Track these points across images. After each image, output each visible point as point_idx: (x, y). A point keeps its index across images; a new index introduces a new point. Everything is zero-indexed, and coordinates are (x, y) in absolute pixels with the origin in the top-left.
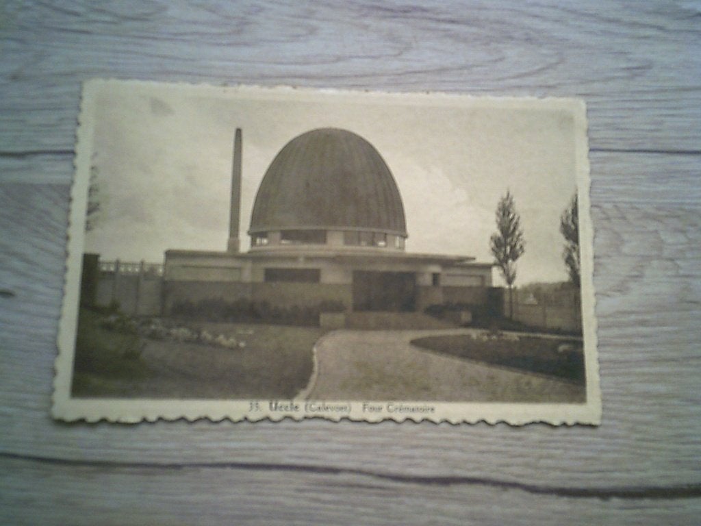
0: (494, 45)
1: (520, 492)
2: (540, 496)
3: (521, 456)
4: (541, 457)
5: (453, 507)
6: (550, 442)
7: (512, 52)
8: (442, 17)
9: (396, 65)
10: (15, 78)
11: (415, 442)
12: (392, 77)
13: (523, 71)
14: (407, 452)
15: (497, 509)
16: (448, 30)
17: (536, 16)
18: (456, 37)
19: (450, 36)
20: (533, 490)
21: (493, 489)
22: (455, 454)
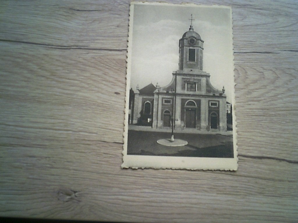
0: (275, 17)
1: (285, 162)
2: (292, 164)
3: (286, 151)
4: (292, 151)
5: (263, 166)
6: (295, 146)
7: (281, 19)
8: (256, 7)
9: (241, 23)
10: (118, 26)
11: (250, 145)
12: (240, 27)
13: (285, 25)
14: (248, 148)
15: (278, 168)
16: (259, 12)
17: (289, 7)
18: (261, 14)
19: (260, 14)
20: (290, 162)
21: (276, 161)
22: (263, 149)
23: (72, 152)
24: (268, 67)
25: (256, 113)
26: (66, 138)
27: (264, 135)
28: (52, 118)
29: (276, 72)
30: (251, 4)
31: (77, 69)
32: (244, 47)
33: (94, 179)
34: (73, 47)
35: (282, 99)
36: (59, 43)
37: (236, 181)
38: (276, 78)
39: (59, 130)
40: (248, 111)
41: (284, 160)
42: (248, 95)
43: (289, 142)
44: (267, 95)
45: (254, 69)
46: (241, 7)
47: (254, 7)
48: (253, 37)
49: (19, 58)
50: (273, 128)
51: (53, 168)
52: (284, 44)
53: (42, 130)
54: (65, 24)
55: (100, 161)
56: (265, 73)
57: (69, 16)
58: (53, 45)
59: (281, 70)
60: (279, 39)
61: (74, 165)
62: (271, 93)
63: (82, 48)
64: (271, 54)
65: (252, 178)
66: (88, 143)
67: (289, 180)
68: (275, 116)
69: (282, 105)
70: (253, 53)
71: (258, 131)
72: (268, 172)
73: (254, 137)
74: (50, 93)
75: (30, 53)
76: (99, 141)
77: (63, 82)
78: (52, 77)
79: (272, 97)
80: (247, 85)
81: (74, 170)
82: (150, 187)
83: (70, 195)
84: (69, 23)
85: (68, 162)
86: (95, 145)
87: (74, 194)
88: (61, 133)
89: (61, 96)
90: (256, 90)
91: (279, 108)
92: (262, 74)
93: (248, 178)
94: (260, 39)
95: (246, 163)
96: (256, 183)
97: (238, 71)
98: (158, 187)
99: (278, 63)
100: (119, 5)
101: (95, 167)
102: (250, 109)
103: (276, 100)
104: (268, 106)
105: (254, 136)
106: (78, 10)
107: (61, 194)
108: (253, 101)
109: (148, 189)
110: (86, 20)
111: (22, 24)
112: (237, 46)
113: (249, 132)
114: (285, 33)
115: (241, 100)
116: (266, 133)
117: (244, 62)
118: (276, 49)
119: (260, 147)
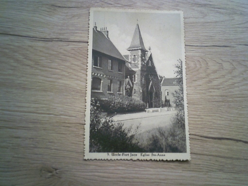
23: (54, 133)
24: (225, 59)
25: (216, 99)
26: (48, 121)
27: (223, 119)
28: (36, 102)
29: (232, 63)
30: (211, 3)
31: (58, 59)
32: (206, 41)
33: (73, 158)
34: (55, 40)
35: (238, 87)
36: (42, 36)
37: (199, 159)
38: (233, 69)
39: (42, 114)
40: (209, 97)
41: (240, 141)
42: (209, 83)
43: (244, 125)
44: (225, 84)
45: (214, 61)
46: (202, 6)
47: (213, 7)
48: (212, 33)
49: (6, 48)
50: (231, 113)
51: (36, 147)
52: (239, 39)
53: (26, 114)
54: (48, 18)
55: (79, 141)
56: (223, 64)
57: (51, 12)
58: (36, 38)
59: (238, 62)
60: (236, 35)
61: (56, 145)
62: (229, 82)
63: (63, 40)
64: (228, 47)
65: (213, 157)
66: (68, 125)
67: (245, 158)
68: (233, 102)
69: (239, 92)
70: (213, 47)
71: (218, 115)
72: (227, 151)
73: (214, 121)
74: (34, 80)
75: (17, 44)
76: (78, 124)
77: (46, 71)
78: (36, 66)
79: (230, 86)
80: (208, 75)
81: (56, 149)
82: (123, 165)
83: (51, 172)
84: (50, 17)
85: (50, 142)
86: (75, 127)
87: (55, 172)
88: (44, 117)
89: (44, 83)
90: (216, 80)
91: (236, 95)
92: (221, 65)
93: (210, 157)
94: (218, 34)
95: (207, 143)
96: (217, 161)
97: (200, 62)
98: (130, 165)
99: (234, 56)
100: (95, 3)
101: (74, 147)
102: (211, 96)
103: (233, 88)
104: (226, 93)
105: (215, 119)
106: (59, 7)
107: (43, 172)
108: (213, 89)
109: (122, 166)
110: (67, 16)
111: (8, 18)
112: (199, 40)
113: (210, 116)
114: (241, 29)
115: (203, 88)
116: (225, 117)
117: (205, 55)
118: (233, 43)
119: (220, 130)
